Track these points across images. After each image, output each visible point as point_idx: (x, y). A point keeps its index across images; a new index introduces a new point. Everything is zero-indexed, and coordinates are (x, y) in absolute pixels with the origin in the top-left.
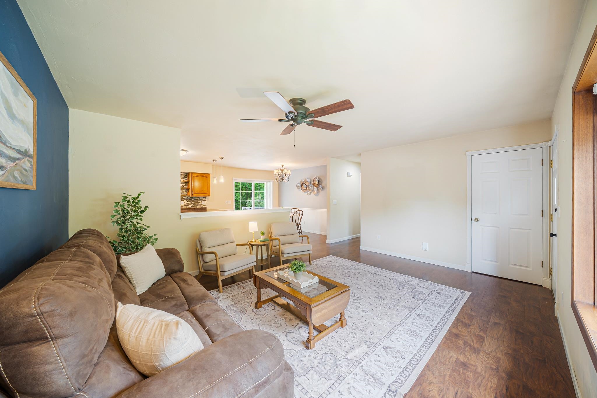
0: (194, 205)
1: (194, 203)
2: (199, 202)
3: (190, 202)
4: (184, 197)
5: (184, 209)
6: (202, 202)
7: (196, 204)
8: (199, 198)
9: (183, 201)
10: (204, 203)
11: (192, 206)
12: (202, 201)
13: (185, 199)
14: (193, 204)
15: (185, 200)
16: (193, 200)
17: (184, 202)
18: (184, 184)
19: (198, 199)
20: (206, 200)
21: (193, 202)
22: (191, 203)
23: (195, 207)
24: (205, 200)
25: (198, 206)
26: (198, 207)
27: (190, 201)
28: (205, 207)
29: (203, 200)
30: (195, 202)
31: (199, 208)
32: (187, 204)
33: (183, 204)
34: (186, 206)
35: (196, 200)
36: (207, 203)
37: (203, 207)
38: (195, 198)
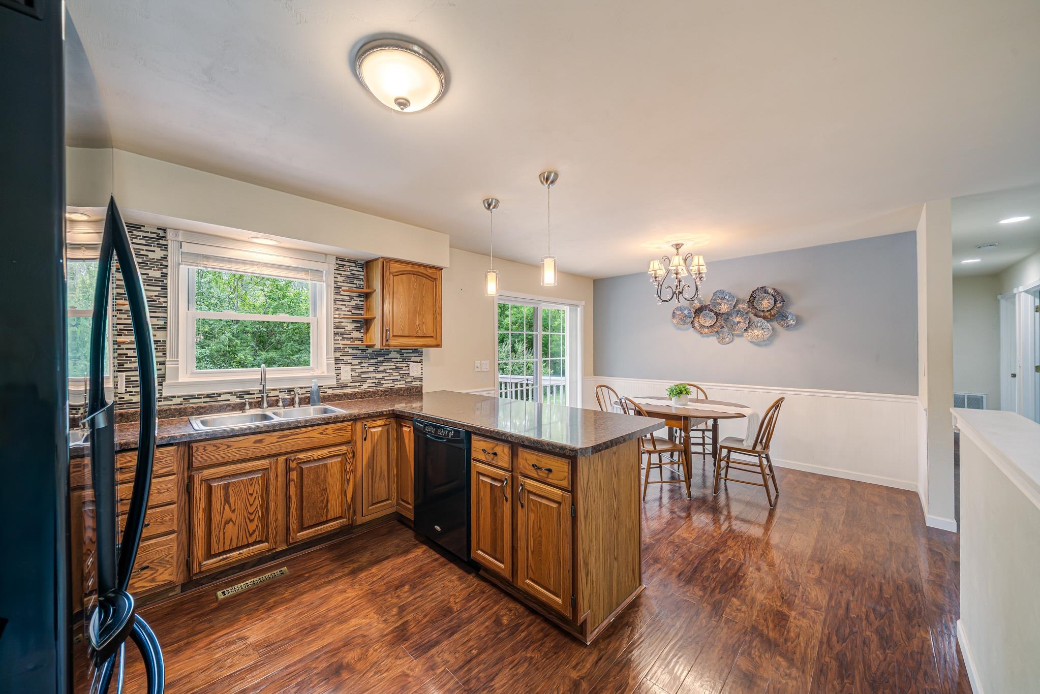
0: (383, 378)
1: (384, 371)
2: (401, 369)
3: (372, 369)
4: (351, 351)
5: (351, 394)
6: (408, 367)
7: (391, 375)
8: (400, 352)
9: (349, 367)
10: (414, 370)
11: (379, 383)
12: (411, 364)
13: (355, 357)
14: (379, 376)
15: (356, 362)
16: (380, 362)
17: (352, 370)
18: (353, 303)
19: (398, 356)
20: (421, 361)
21: (381, 369)
22: (375, 371)
23: (387, 385)
24: (418, 359)
25: (397, 380)
26: (398, 385)
27: (370, 365)
28: (418, 383)
29: (413, 359)
30: (387, 366)
31: (401, 389)
32: (363, 376)
33: (349, 378)
34: (359, 384)
35: (393, 360)
36: (423, 371)
37: (413, 383)
38: (388, 353)
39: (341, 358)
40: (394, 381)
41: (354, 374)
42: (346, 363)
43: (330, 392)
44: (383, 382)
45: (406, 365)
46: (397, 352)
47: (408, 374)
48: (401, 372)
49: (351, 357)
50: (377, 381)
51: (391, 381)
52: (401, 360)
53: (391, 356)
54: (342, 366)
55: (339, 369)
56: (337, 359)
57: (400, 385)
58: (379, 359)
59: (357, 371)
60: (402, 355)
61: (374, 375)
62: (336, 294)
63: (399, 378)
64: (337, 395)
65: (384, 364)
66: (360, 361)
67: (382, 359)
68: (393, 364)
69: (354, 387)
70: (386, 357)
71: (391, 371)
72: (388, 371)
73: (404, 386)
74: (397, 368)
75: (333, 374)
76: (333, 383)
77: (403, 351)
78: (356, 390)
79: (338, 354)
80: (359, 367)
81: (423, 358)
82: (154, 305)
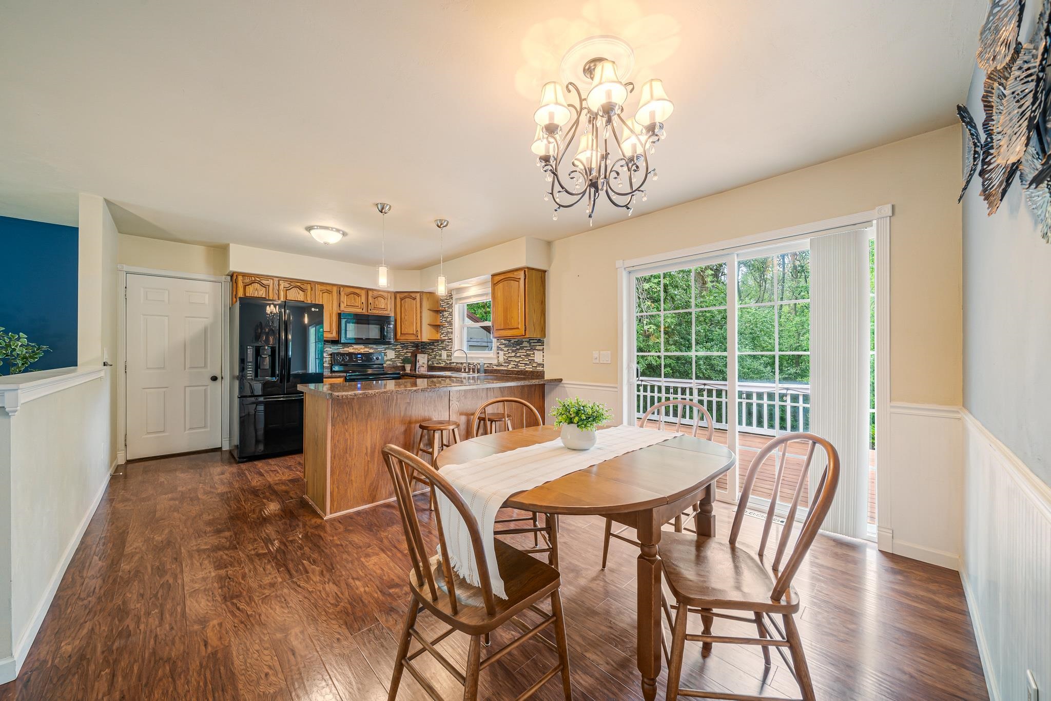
0: (519, 362)
1: (520, 357)
2: (530, 355)
3: (513, 354)
4: (503, 342)
6: (534, 354)
7: (523, 360)
9: (502, 353)
10: (538, 357)
11: (517, 365)
12: (536, 352)
13: (506, 346)
14: (517, 360)
15: (506, 349)
16: (518, 349)
17: (504, 355)
19: (528, 345)
20: (543, 350)
21: (518, 355)
22: (515, 356)
23: (522, 367)
24: (541, 348)
26: (527, 368)
27: (513, 351)
28: (541, 369)
29: (538, 348)
30: (522, 353)
31: (527, 371)
32: (509, 359)
33: (502, 360)
34: (507, 364)
35: (525, 348)
36: (544, 358)
37: (538, 368)
38: (522, 343)
39: (500, 346)
40: (526, 364)
41: (505, 357)
42: (502, 350)
43: (495, 368)
44: (519, 365)
45: (532, 353)
46: (528, 342)
47: (534, 361)
48: (530, 358)
49: (504, 346)
50: (516, 363)
51: (523, 365)
52: (529, 348)
53: (523, 345)
54: (500, 352)
55: (498, 353)
56: (498, 347)
57: (529, 368)
59: (506, 355)
60: (530, 344)
61: (515, 359)
63: (528, 362)
64: (496, 370)
65: (520, 351)
66: (508, 349)
67: (518, 347)
68: (524, 351)
69: (505, 366)
70: (521, 346)
71: (523, 357)
72: (522, 357)
73: (531, 369)
74: (527, 355)
75: (496, 356)
76: (496, 362)
77: (531, 341)
78: (506, 368)
79: (498, 344)
80: (507, 352)
81: (544, 347)
82: (450, 323)
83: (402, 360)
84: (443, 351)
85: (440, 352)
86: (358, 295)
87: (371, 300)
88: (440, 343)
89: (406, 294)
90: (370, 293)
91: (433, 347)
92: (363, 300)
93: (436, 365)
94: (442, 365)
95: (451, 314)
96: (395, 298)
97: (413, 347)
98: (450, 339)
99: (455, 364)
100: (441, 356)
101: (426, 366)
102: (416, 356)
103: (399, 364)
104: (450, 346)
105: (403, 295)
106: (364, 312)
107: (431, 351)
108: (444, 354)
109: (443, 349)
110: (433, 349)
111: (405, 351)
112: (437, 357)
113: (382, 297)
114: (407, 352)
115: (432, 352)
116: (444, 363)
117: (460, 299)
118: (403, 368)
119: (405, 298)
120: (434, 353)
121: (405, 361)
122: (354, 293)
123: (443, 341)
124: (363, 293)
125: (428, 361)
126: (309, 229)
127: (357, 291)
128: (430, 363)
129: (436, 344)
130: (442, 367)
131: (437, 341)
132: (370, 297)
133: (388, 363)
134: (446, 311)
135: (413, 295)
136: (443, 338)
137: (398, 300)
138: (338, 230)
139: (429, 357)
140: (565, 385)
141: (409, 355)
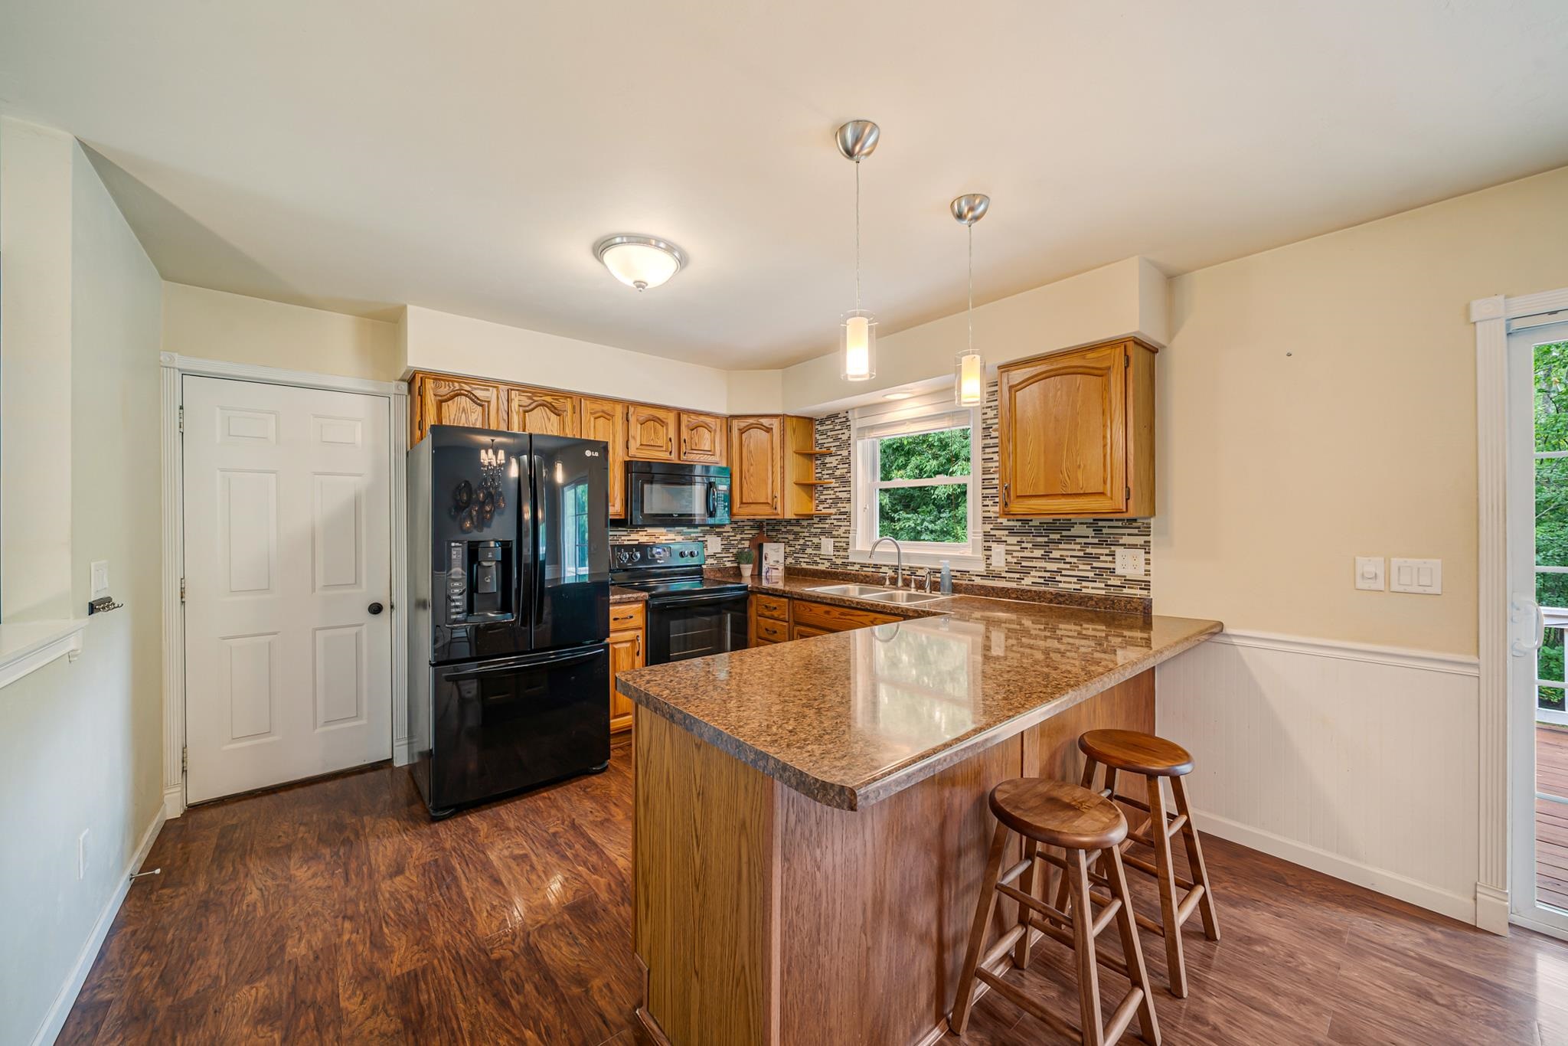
0: (1059, 571)
1: (1062, 559)
2: (1097, 558)
3: (1038, 553)
4: (1006, 523)
6: (1113, 555)
7: (1074, 567)
8: (1096, 524)
9: (1003, 548)
10: (1127, 563)
11: (1052, 579)
12: (1121, 550)
13: (1012, 532)
14: (1053, 566)
15: (1013, 540)
16: (1053, 542)
17: (1008, 552)
19: (1090, 532)
20: (1146, 547)
21: (1056, 554)
22: (1043, 558)
23: (1067, 585)
24: (1140, 540)
25: (1087, 579)
26: (1089, 589)
27: (1036, 546)
28: (1139, 591)
29: (1125, 540)
30: (1069, 551)
31: (1090, 598)
32: (1024, 564)
33: (1003, 564)
34: (1018, 576)
35: (1078, 540)
36: (1151, 567)
37: (1125, 591)
38: (1070, 524)
39: (993, 532)
40: (1083, 579)
41: (1010, 559)
42: (999, 541)
43: (978, 581)
44: (1058, 578)
45: (1107, 551)
46: (1089, 525)
47: (1112, 571)
48: (1095, 564)
49: (1006, 532)
50: (1048, 575)
51: (1075, 579)
52: (1096, 541)
53: (1073, 532)
54: (994, 545)
55: (989, 549)
56: (986, 534)
57: (1093, 588)
58: (1052, 536)
59: (1015, 554)
60: (1098, 531)
61: (1043, 564)
62: (985, 437)
63: (1091, 574)
64: (983, 587)
65: (1061, 546)
66: (1019, 539)
67: (1058, 536)
68: (1078, 547)
69: (1011, 580)
70: (1065, 533)
71: (1075, 560)
72: (1068, 560)
73: (1103, 592)
74: (1088, 556)
75: (980, 555)
76: (981, 568)
77: (1101, 524)
78: (1014, 585)
79: (988, 527)
80: (1018, 548)
81: (1151, 538)
82: (845, 481)
83: (735, 555)
84: (823, 538)
85: (816, 540)
86: (662, 423)
87: (685, 435)
88: (816, 520)
89: (751, 421)
90: (684, 418)
91: (797, 529)
92: (672, 434)
93: (804, 566)
94: (821, 567)
95: (846, 461)
96: (729, 429)
97: (752, 527)
98: (845, 513)
99: (857, 567)
100: (818, 547)
101: (781, 567)
102: (760, 547)
103: (729, 564)
104: (843, 529)
105: (743, 423)
106: (674, 458)
107: (791, 537)
108: (827, 546)
109: (822, 533)
110: (796, 534)
111: (739, 537)
112: (809, 551)
113: (706, 426)
114: (742, 539)
115: (795, 539)
116: (827, 564)
117: (872, 428)
118: (738, 573)
119: (749, 428)
120: (801, 542)
121: (739, 557)
122: (655, 419)
123: (823, 518)
124: (671, 419)
125: (786, 558)
126: (601, 247)
127: (661, 414)
128: (790, 560)
129: (805, 523)
130: (823, 572)
131: (810, 517)
132: (683, 428)
133: (710, 561)
134: (831, 455)
135: (765, 422)
136: (824, 511)
137: (735, 433)
138: (670, 248)
139: (788, 549)
140: (1235, 641)
141: (747, 544)
